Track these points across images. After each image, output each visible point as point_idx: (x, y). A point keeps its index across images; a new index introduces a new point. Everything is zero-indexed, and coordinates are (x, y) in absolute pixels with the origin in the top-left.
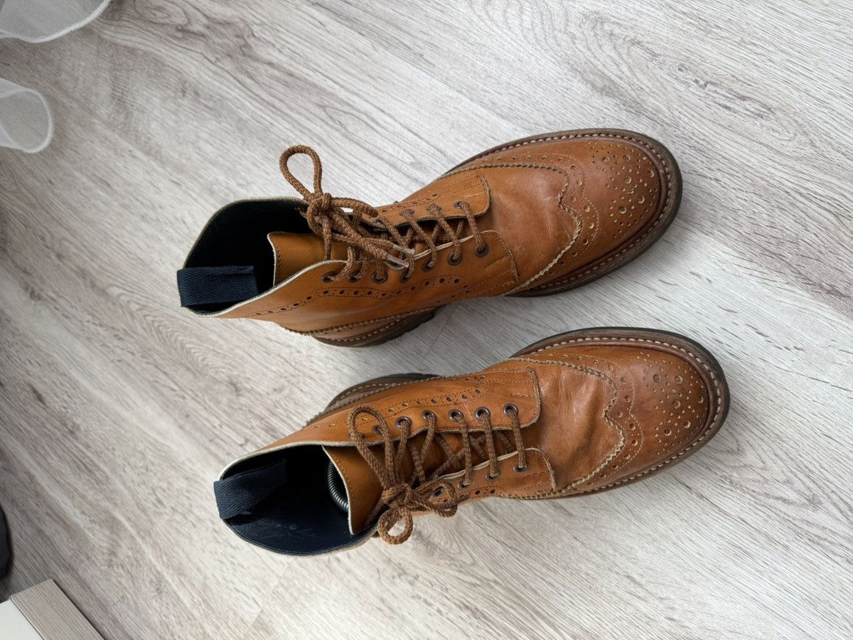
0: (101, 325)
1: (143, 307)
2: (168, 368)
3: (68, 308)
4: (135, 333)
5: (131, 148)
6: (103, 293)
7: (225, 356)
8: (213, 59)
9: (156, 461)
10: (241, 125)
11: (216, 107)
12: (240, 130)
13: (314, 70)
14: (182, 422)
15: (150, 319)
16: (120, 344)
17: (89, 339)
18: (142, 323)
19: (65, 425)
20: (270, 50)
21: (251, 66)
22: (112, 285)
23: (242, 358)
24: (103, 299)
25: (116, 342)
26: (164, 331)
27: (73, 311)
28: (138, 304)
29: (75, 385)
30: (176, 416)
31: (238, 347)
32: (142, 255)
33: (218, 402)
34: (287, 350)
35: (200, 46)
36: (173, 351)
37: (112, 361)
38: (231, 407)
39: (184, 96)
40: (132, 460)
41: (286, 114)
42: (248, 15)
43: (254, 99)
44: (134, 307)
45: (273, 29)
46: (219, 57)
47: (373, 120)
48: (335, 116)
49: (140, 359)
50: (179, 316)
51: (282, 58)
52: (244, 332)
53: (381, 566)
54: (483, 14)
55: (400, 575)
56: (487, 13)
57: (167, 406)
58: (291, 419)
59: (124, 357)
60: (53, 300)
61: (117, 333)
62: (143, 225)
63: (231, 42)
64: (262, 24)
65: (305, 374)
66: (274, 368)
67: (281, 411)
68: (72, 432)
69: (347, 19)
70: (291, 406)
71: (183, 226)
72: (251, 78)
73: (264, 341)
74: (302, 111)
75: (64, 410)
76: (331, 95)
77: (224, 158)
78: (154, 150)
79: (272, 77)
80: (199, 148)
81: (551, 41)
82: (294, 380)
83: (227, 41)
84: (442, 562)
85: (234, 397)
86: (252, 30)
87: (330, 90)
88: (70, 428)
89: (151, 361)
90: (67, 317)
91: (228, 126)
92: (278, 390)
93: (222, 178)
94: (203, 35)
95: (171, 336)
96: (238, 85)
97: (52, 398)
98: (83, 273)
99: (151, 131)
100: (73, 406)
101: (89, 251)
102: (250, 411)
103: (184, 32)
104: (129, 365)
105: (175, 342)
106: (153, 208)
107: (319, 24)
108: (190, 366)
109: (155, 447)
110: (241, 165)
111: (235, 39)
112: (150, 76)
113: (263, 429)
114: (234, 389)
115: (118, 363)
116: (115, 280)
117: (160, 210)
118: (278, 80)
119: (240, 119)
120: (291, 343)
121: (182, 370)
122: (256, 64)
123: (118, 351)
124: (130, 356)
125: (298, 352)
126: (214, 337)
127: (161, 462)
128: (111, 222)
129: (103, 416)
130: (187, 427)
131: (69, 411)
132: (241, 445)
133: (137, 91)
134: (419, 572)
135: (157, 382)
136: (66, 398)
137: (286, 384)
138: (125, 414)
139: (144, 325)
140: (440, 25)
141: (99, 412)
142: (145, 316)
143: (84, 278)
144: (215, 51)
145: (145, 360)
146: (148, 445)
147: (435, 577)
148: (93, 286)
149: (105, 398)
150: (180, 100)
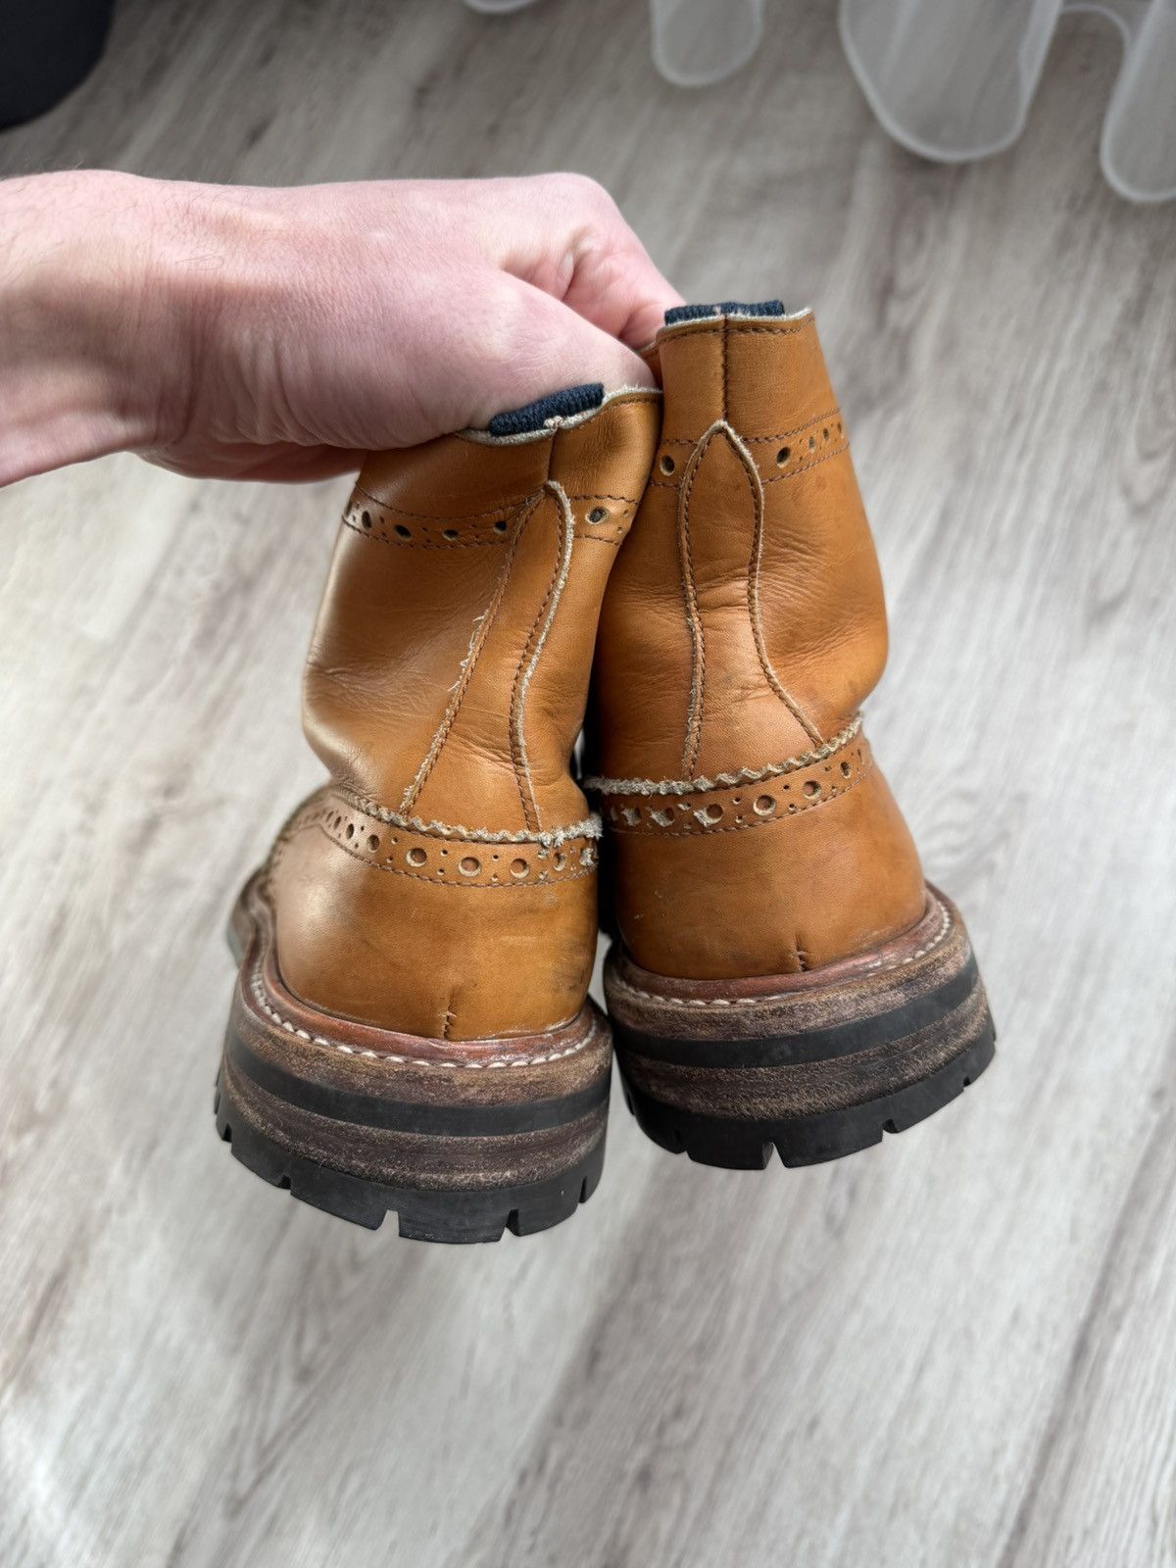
54: (943, 792)
56: (947, 798)
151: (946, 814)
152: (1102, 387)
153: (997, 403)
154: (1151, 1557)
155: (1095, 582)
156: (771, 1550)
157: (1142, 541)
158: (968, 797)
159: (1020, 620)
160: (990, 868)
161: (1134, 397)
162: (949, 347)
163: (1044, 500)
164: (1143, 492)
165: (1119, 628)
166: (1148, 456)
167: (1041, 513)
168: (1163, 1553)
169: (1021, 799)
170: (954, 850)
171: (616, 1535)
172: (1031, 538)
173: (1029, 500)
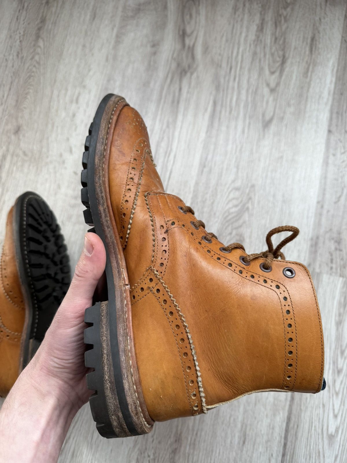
0: (20, 41)
1: (39, 63)
2: (13, 89)
3: (22, 18)
4: (24, 64)
5: (117, 26)
6: (38, 37)
7: (31, 119)
8: (174, 57)
10: (146, 84)
11: (151, 67)
12: (144, 85)
13: (184, 115)
15: (34, 69)
16: (15, 57)
17: (11, 37)
18: (30, 66)
20: (187, 87)
21: (177, 79)
22: (43, 41)
23: (33, 128)
24: (34, 38)
25: (15, 54)
26: (31, 80)
27: (22, 22)
28: (40, 60)
31: (38, 124)
32: (65, 53)
33: (7, 124)
34: (46, 151)
35: (178, 46)
36: (23, 89)
37: (4, 56)
38: (7, 132)
39: (152, 47)
41: (159, 107)
42: (201, 68)
43: (161, 87)
44: (37, 58)
45: (197, 85)
46: (176, 59)
47: (170, 153)
48: (165, 134)
49: (12, 72)
50: (42, 85)
51: (185, 94)
52: (47, 125)
54: (230, 189)
56: (231, 191)
58: (14, 166)
59: (9, 61)
60: (23, 7)
61: (20, 53)
62: (80, 47)
63: (185, 64)
64: (198, 77)
65: (37, 165)
66: (35, 148)
67: (16, 159)
69: (212, 122)
70: (20, 164)
71: (87, 71)
72: (171, 82)
73: (46, 137)
74: (163, 115)
76: (175, 128)
77: (128, 81)
78: (119, 40)
79: (174, 93)
80: (128, 65)
81: (227, 224)
82: (33, 160)
83: (185, 61)
85: (13, 132)
86: (194, 73)
87: (177, 126)
89: (14, 79)
90: (17, 19)
91: (144, 78)
92: (25, 154)
93: (118, 83)
94: (184, 46)
95: (30, 85)
96: (166, 76)
98: (43, 21)
99: (129, 35)
101: (56, 20)
102: (9, 143)
103: (183, 35)
104: (6, 66)
105: (28, 89)
106: (91, 50)
107: (205, 108)
108: (19, 102)
111: (187, 65)
112: (156, 23)
113: (3, 153)
114: (17, 130)
115: (4, 60)
116: (47, 41)
117: (91, 54)
118: (174, 96)
119: (149, 83)
120: (50, 152)
121: (15, 98)
122: (178, 82)
123: (11, 57)
124: (11, 65)
125: (48, 157)
126: (38, 109)
128: (76, 27)
133: (147, 18)
135: (4, 85)
137: (30, 156)
139: (30, 68)
142: (35, 66)
143: (41, 22)
144: (178, 55)
145: (12, 75)
148: (39, 29)
150: (149, 45)
151: (232, 196)
152: (255, 54)
153: (224, 65)
154: (330, 397)
155: (263, 115)
156: (223, 423)
157: (275, 100)
158: (237, 189)
159: (243, 132)
160: (248, 209)
161: (265, 55)
162: (206, 50)
163: (244, 92)
164: (273, 85)
165: (273, 128)
166: (273, 73)
167: (243, 97)
168: (333, 395)
169: (253, 186)
170: (236, 206)
171: (177, 431)
172: (242, 105)
173: (239, 93)
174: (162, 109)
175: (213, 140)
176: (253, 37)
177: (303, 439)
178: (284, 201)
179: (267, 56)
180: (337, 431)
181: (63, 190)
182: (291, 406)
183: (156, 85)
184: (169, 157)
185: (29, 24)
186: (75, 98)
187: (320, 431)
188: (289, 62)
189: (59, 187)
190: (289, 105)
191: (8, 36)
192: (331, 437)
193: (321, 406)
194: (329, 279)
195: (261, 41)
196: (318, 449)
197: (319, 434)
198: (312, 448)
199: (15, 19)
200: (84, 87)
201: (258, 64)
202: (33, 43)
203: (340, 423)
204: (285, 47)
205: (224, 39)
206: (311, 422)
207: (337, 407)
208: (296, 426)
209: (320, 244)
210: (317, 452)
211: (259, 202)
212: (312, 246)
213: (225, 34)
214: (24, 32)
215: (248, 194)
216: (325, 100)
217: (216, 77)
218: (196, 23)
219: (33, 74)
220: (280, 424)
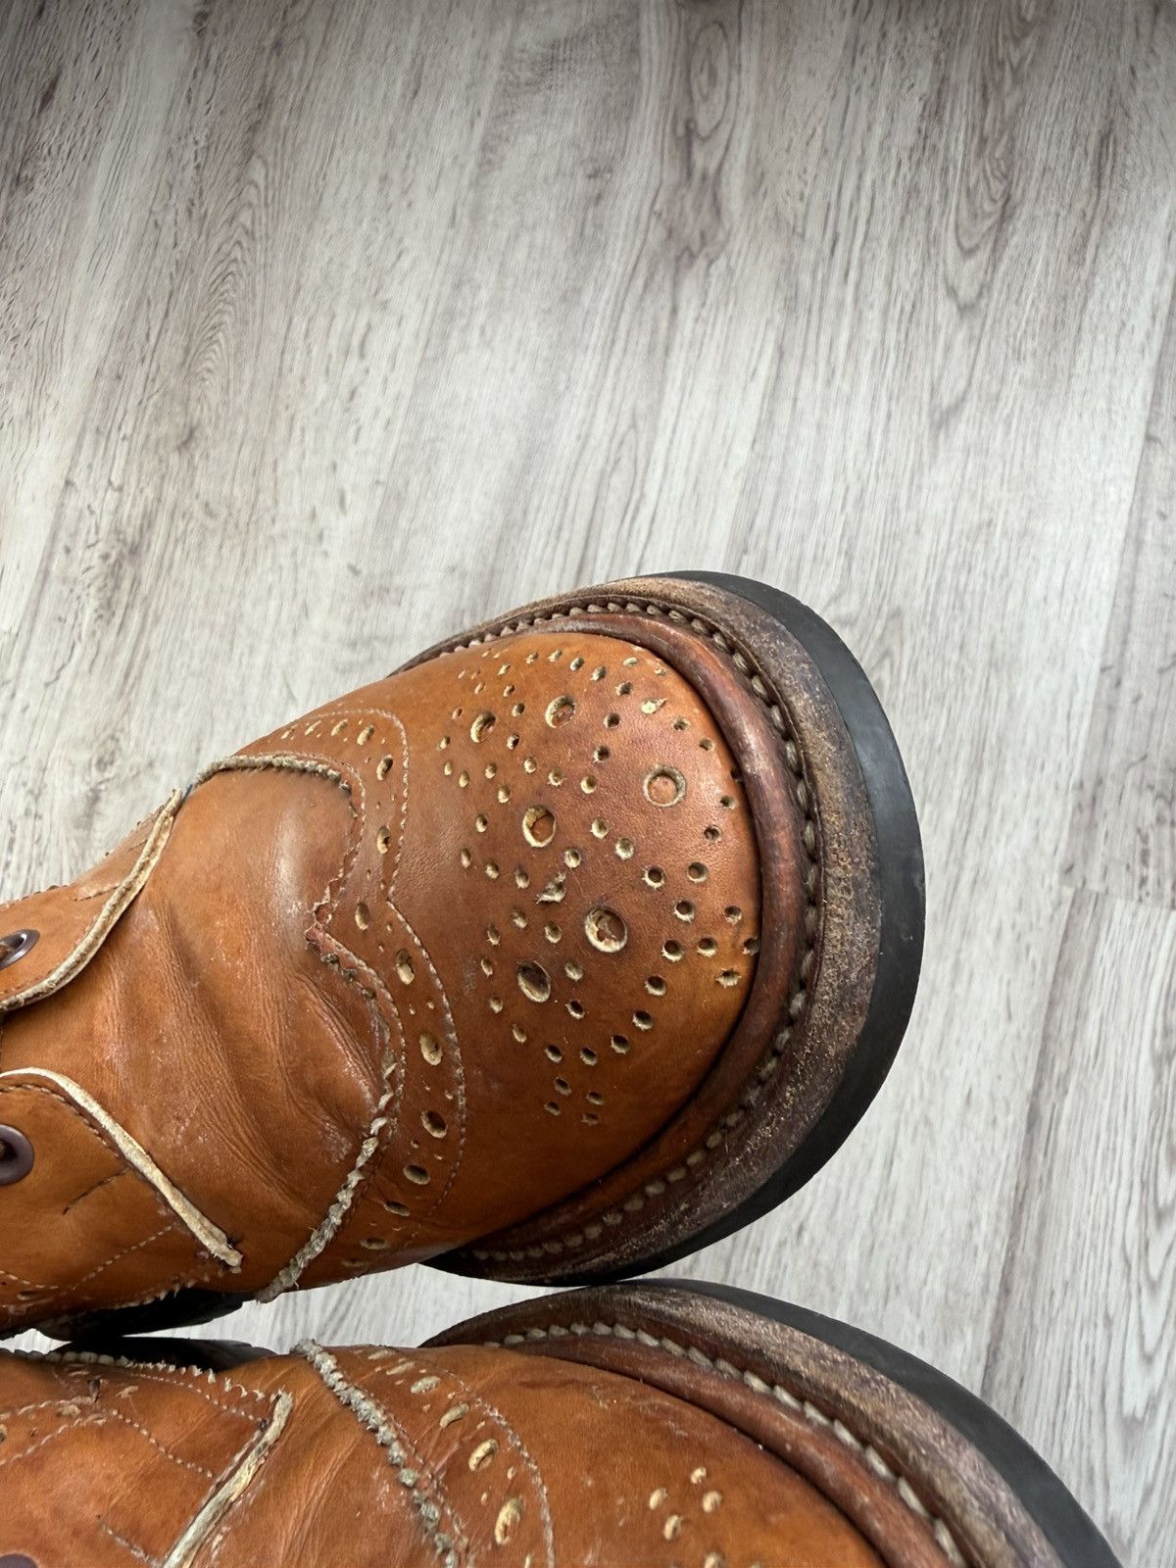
0: (198, 167)
1: (250, 234)
2: (176, 314)
3: (203, 98)
4: (208, 236)
5: (484, 112)
6: (249, 153)
7: (226, 404)
8: (657, 207)
9: (33, 349)
11: (586, 242)
12: (564, 299)
13: (683, 389)
14: (106, 372)
15: (237, 253)
16: (182, 216)
17: (169, 154)
18: (227, 241)
19: (24, 164)
20: (695, 302)
21: (663, 277)
22: (265, 163)
23: (233, 433)
24: (238, 155)
25: (182, 207)
26: (228, 286)
27: (201, 108)
28: (253, 223)
29: (90, 158)
30: (111, 358)
31: (247, 421)
32: (327, 201)
33: (156, 420)
34: (269, 502)
35: (672, 176)
36: (204, 314)
37: (151, 211)
38: (157, 444)
39: (590, 177)
40: (18, 308)
41: (607, 366)
42: (738, 243)
43: (616, 303)
44: (245, 217)
45: (728, 294)
46: (664, 215)
47: (637, 510)
48: (625, 448)
49: (173, 260)
50: (258, 301)
51: (689, 324)
52: (272, 422)
53: (32, 761)
55: (31, 792)
57: (120, 337)
58: (176, 546)
59: (165, 230)
60: (207, 61)
61: (196, 202)
62: (374, 183)
63: (691, 230)
64: (730, 271)
65: (244, 543)
66: (237, 491)
67: (181, 527)
68: (17, 180)
69: (771, 413)
70: (193, 540)
71: (393, 257)
72: (646, 286)
73: (269, 459)
74: (619, 391)
75: (46, 151)
76: (654, 430)
77: (515, 286)
78: (491, 156)
79: (656, 320)
80: (517, 236)
82: (231, 528)
83: (691, 220)
84: (74, 844)
85: (173, 443)
86: (717, 258)
87: (661, 424)
88: (23, 175)
89: (177, 281)
90: (189, 99)
91: (564, 276)
92: (208, 510)
93: (484, 295)
94: (690, 174)
95: (225, 301)
96: (630, 267)
97: (55, 122)
98: (265, 103)
99: (520, 140)
100: (59, 166)
101: (303, 100)
102: (163, 477)
103: (686, 137)
104: (157, 245)
105: (219, 312)
106: (405, 192)
107: (751, 370)
108: (193, 351)
109: (53, 340)
110: (514, 320)
111: (697, 234)
112: (604, 101)
113: (145, 507)
114: (185, 438)
115: (151, 223)
116: (275, 166)
117: (405, 204)
118: (654, 332)
119: (578, 291)
120: (281, 505)
121: (182, 340)
122: (668, 286)
123: (170, 216)
124: (171, 241)
125: (273, 521)
126: (247, 375)
127: (35, 358)
128: (361, 120)
129: (64, 227)
130: (102, 383)
131: (48, 163)
132: (110, 483)
133: (575, 86)
134: (46, 817)
135: (149, 303)
136: (66, 148)
137: (222, 518)
138: (82, 265)
139: (226, 248)
140: (794, 564)
141: (66, 220)
143: (260, 106)
144: (670, 202)
145: (173, 269)
146: (51, 326)
147: (49, 840)
148: (253, 128)
149: (92, 220)
150: (580, 173)
174: (618, 371)
175: (775, 466)
176: (911, 139)
177: (1037, 1424)
178: (993, 664)
179: (953, 200)
180: (1152, 1406)
181: (317, 621)
182: (999, 1315)
183: (598, 299)
184: (634, 518)
185: (222, 113)
186: (355, 342)
187: (1096, 1401)
188: (1023, 213)
189: (306, 611)
190: (1019, 355)
191: (163, 153)
192: (1132, 1427)
193: (1100, 1322)
194: (1135, 915)
195: (934, 147)
196: (1089, 1460)
197: (1090, 1412)
198: (1067, 1451)
199: (183, 100)
200: (385, 305)
201: (921, 226)
202: (235, 171)
203: (1163, 1382)
204: (1010, 167)
205: (817, 144)
206: (1065, 1369)
207: (1152, 1330)
208: (1015, 1381)
209: (1107, 803)
210: (1084, 1469)
211: (914, 666)
212: (1079, 807)
213: (819, 130)
214: (208, 138)
215: (882, 638)
216: (1139, 337)
217: (788, 268)
218: (728, 97)
219: (233, 268)
220: (965, 1369)
